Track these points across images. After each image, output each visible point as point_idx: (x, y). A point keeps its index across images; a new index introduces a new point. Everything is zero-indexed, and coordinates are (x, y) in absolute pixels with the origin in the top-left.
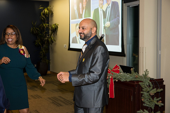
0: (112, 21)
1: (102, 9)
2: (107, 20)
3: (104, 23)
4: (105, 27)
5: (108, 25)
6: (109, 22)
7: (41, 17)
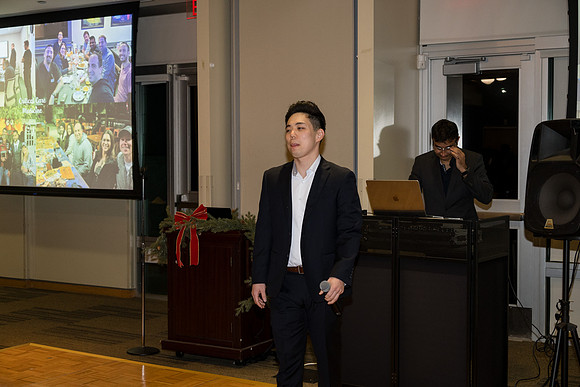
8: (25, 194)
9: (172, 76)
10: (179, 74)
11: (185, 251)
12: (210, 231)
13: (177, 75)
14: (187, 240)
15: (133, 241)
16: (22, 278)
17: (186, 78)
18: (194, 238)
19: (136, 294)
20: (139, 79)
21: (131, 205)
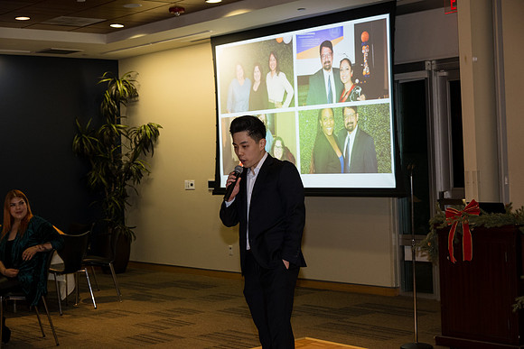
7: (104, 105)
9: (430, 72)
10: (438, 70)
11: (458, 247)
12: (482, 226)
13: (436, 70)
14: (459, 236)
17: (445, 74)
18: (467, 233)
19: (400, 292)
20: (398, 77)
21: (393, 203)
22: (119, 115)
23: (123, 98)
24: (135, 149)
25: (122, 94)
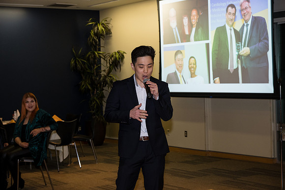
0: (253, 47)
1: (232, 28)
2: (243, 44)
3: (238, 49)
4: (239, 56)
5: (245, 52)
6: (248, 48)
7: (90, 39)
8: (204, 97)
15: (274, 126)
16: (204, 149)
19: (277, 161)
20: (276, 20)
21: (273, 103)
22: (99, 45)
23: (102, 35)
24: (110, 67)
25: (101, 32)
